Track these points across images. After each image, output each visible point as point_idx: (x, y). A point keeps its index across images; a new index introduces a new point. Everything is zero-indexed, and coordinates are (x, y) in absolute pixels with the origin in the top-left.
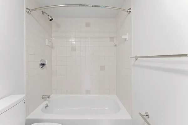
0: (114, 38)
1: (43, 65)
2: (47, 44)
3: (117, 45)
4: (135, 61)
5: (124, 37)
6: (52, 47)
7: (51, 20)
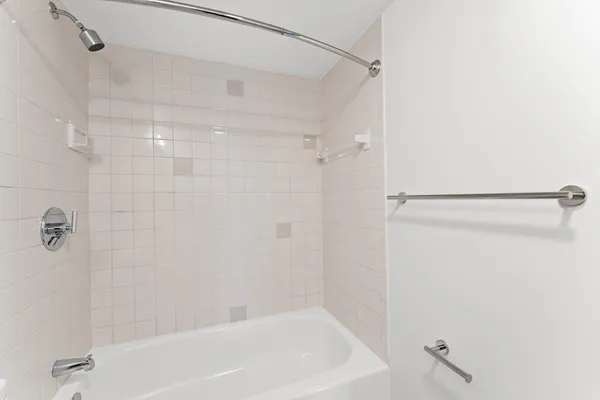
0: (313, 137)
1: (55, 232)
2: (70, 146)
3: (326, 160)
4: (397, 208)
5: (359, 138)
6: (87, 155)
7: (94, 48)
